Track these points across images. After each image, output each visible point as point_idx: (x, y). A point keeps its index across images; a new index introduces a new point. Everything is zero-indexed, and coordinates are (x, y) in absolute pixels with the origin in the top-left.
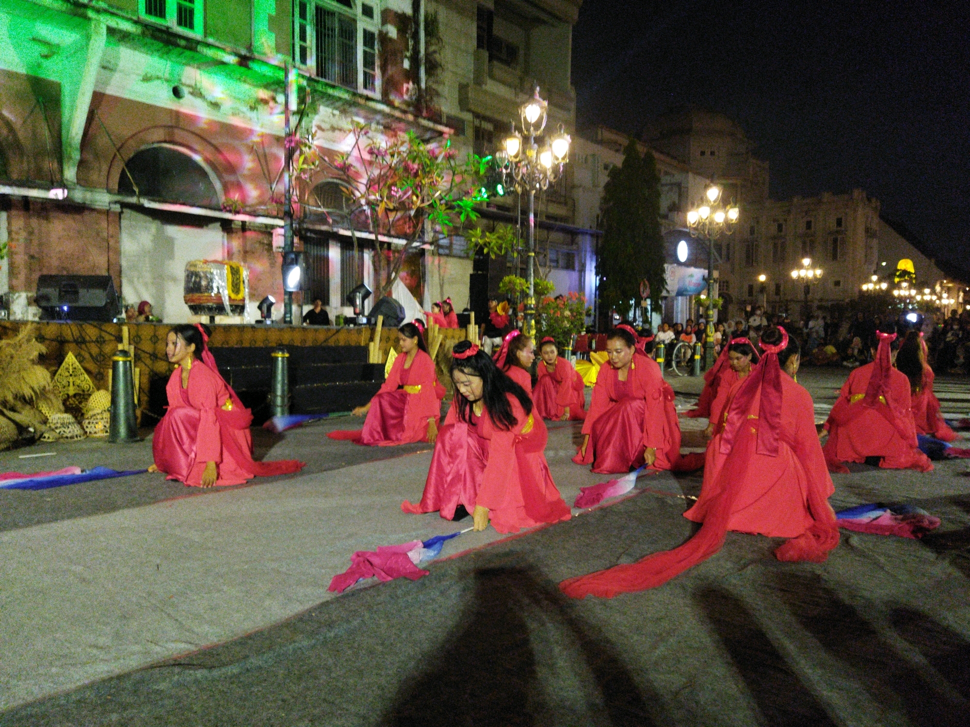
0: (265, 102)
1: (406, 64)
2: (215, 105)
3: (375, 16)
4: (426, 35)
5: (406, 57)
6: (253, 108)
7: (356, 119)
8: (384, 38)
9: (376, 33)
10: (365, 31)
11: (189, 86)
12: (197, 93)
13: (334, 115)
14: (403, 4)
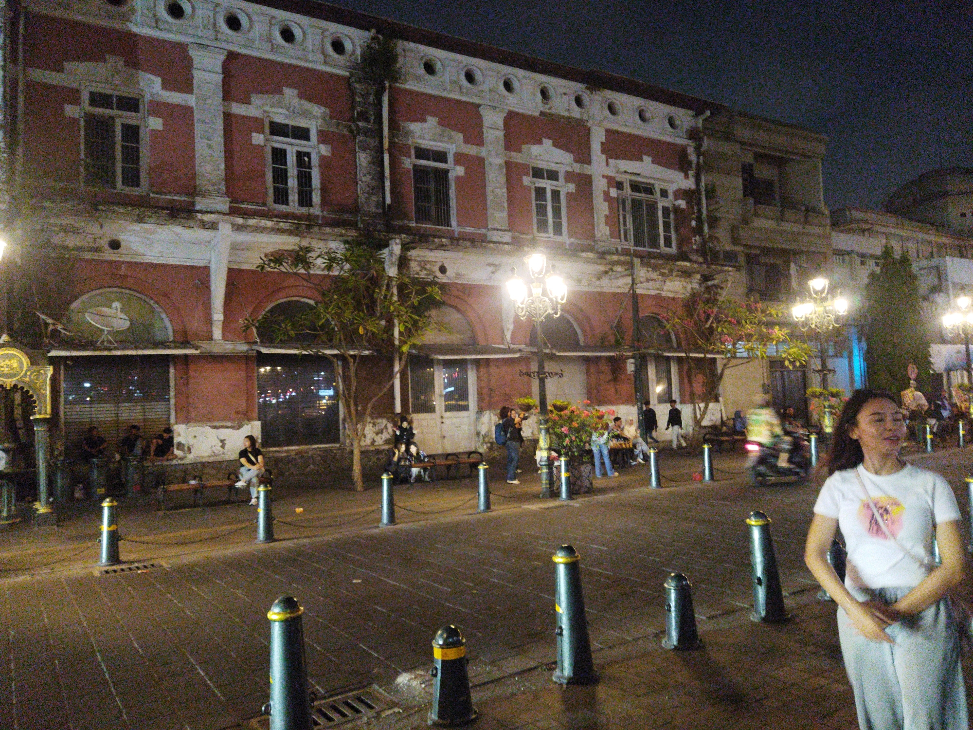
0: (606, 272)
1: (694, 223)
3: (670, 196)
4: (707, 199)
5: (693, 219)
6: (599, 279)
7: (663, 271)
8: (677, 210)
9: (671, 206)
10: (663, 207)
13: (648, 271)
14: (689, 184)
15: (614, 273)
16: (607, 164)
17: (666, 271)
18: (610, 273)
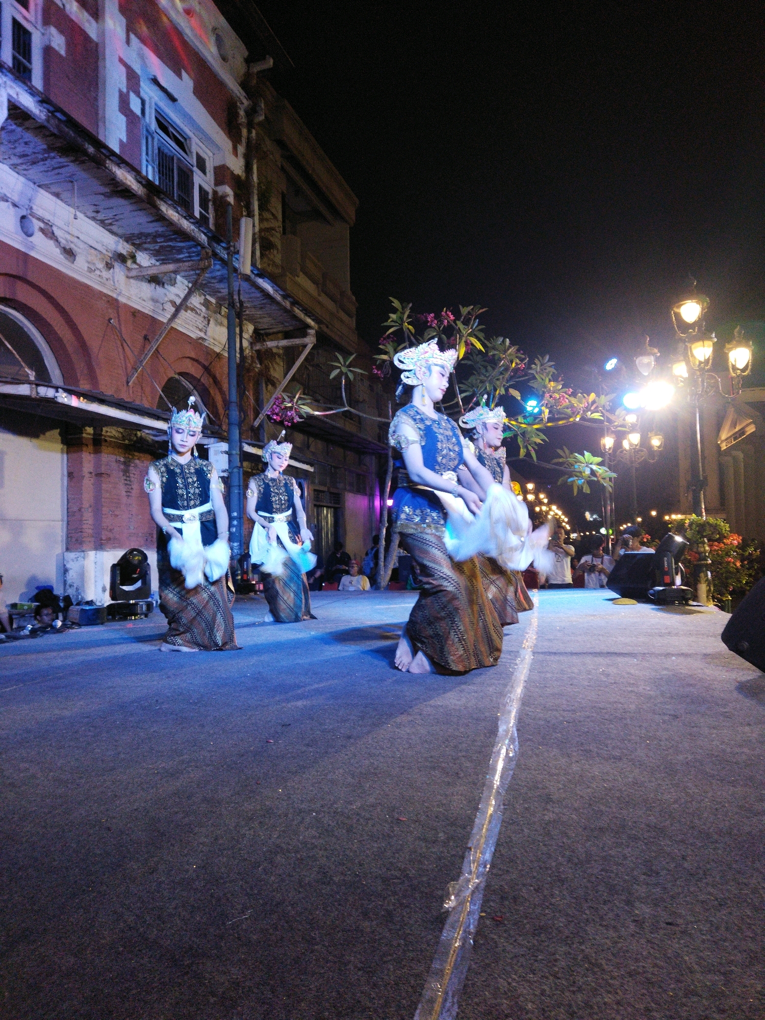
0: (121, 258)
2: (69, 253)
3: (207, 171)
6: (109, 266)
7: (208, 297)
8: (218, 199)
9: (210, 191)
10: (200, 187)
11: (40, 219)
12: (48, 232)
14: (236, 165)
15: (135, 266)
16: (128, 42)
17: (213, 301)
18: (129, 263)
